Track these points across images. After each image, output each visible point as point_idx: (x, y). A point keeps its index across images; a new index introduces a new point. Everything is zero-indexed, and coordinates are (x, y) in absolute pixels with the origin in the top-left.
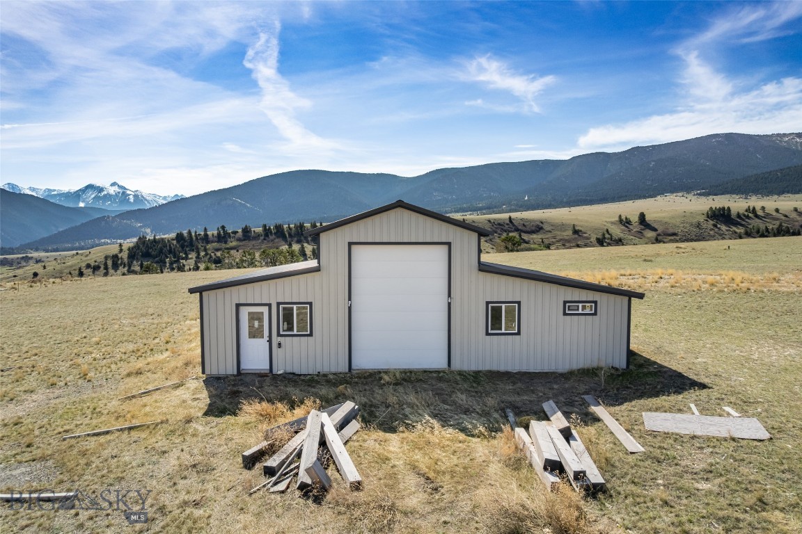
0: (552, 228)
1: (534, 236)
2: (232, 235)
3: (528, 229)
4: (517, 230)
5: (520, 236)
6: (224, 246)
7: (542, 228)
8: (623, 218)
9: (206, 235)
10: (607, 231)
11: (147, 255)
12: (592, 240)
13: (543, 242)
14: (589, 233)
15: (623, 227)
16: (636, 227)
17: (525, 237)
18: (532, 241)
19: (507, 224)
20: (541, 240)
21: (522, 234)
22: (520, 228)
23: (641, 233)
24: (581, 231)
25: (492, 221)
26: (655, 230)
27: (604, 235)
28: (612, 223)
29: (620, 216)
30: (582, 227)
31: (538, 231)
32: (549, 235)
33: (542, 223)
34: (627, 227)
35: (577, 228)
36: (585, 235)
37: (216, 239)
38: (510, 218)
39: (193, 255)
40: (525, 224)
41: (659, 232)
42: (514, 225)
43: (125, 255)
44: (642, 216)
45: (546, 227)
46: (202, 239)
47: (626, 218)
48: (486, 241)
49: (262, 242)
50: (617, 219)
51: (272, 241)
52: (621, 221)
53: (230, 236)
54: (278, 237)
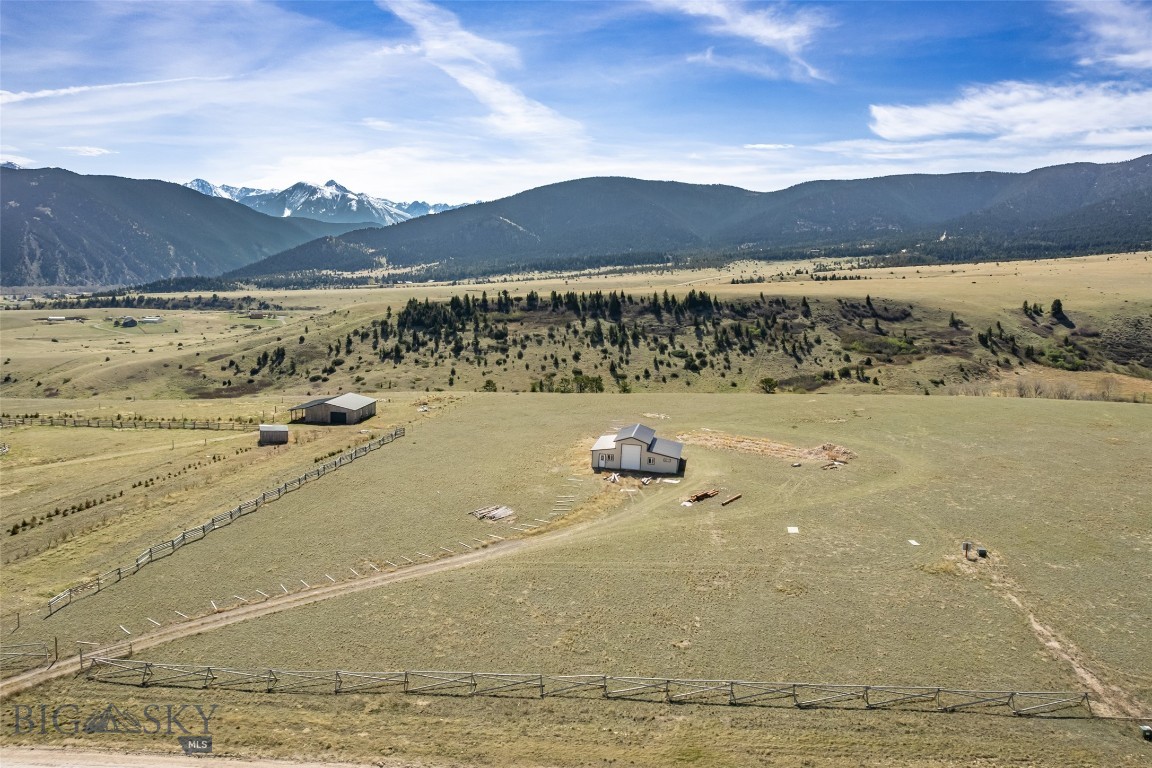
0: (923, 315)
1: (897, 325)
2: (515, 302)
3: (890, 315)
4: (875, 315)
5: (877, 324)
6: (506, 316)
7: (909, 315)
8: (1031, 304)
9: (485, 301)
10: (999, 325)
11: (418, 324)
12: (973, 335)
13: (905, 335)
14: (972, 325)
15: (1027, 319)
16: (1045, 320)
17: (884, 325)
18: (891, 333)
19: (864, 307)
20: (903, 332)
21: (880, 321)
22: (880, 312)
23: (1051, 329)
24: (962, 322)
25: (844, 301)
26: (1071, 325)
27: (990, 331)
28: (1013, 312)
29: (1026, 302)
30: (964, 316)
31: (903, 319)
32: (917, 325)
33: (911, 307)
34: (1033, 318)
35: (957, 318)
36: (966, 329)
37: (496, 307)
38: (868, 298)
39: (470, 326)
40: (888, 307)
41: (1077, 329)
42: (871, 308)
43: (394, 321)
44: (1057, 305)
45: (916, 314)
46: (480, 306)
47: (1035, 306)
48: (829, 329)
49: (551, 314)
50: (1021, 306)
51: (563, 313)
52: (1026, 309)
53: (512, 304)
54: (569, 309)
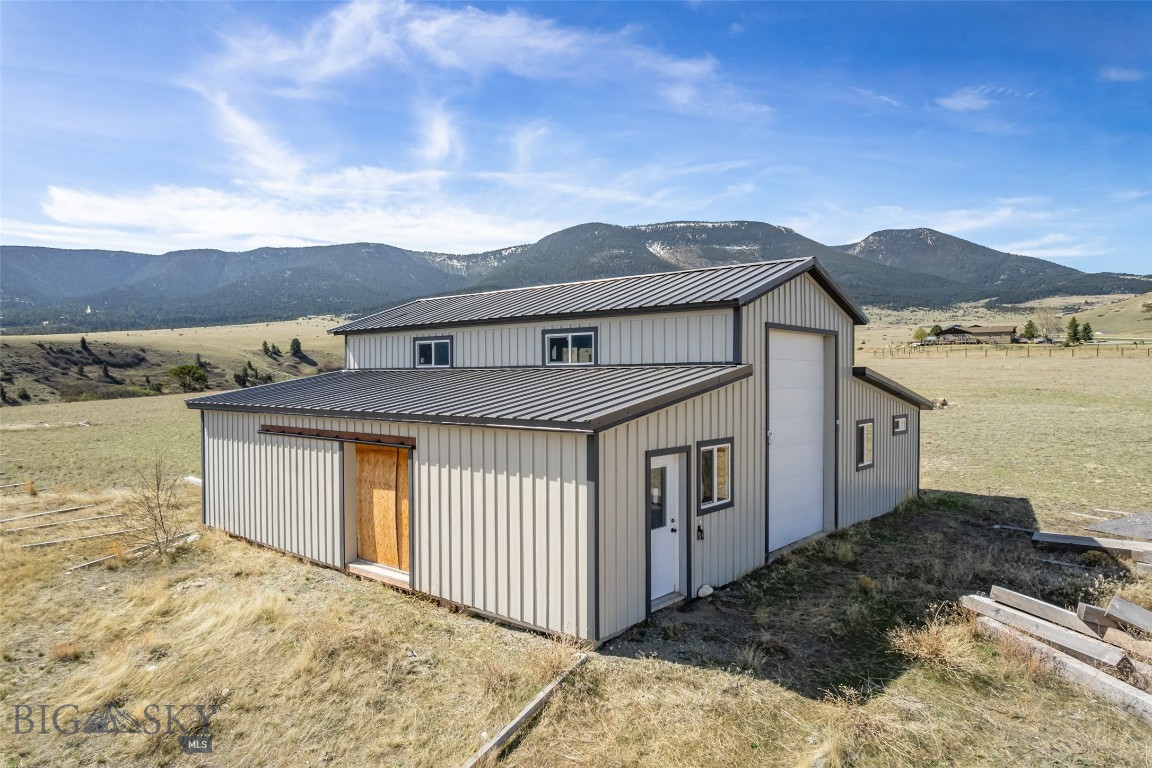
0: (161, 359)
1: (132, 372)
3: (118, 360)
4: (98, 362)
5: (106, 371)
7: (143, 360)
8: (270, 346)
10: (249, 364)
12: (227, 377)
13: (148, 381)
14: (222, 367)
15: (270, 360)
16: (287, 359)
17: (115, 373)
18: (128, 380)
19: (78, 352)
20: (144, 379)
21: (109, 368)
22: (103, 358)
23: (296, 367)
24: (210, 364)
25: (47, 346)
26: (314, 364)
27: (245, 370)
28: (254, 353)
29: (265, 344)
30: (210, 358)
31: (137, 364)
32: (158, 370)
33: (143, 350)
34: (275, 359)
35: (202, 360)
36: (216, 370)
38: (83, 341)
40: (114, 351)
41: (320, 365)
42: (91, 354)
44: (296, 345)
45: (149, 357)
47: (274, 347)
48: (36, 381)
50: (261, 348)
52: (266, 350)
